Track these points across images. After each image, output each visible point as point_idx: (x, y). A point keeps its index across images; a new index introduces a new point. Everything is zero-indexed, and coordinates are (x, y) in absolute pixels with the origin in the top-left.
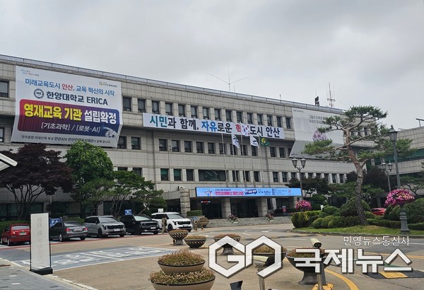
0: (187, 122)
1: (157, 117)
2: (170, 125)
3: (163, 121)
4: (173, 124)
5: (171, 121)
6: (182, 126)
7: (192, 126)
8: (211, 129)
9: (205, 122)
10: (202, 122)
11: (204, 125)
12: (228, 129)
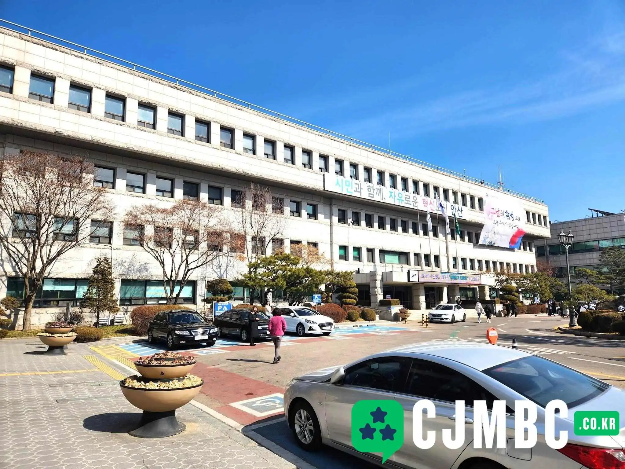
1: (342, 180)
2: (356, 191)
3: (349, 186)
4: (359, 190)
5: (357, 186)
6: (369, 194)
7: (379, 195)
8: (398, 201)
9: (392, 192)
10: (390, 192)
11: (391, 195)
12: (414, 203)
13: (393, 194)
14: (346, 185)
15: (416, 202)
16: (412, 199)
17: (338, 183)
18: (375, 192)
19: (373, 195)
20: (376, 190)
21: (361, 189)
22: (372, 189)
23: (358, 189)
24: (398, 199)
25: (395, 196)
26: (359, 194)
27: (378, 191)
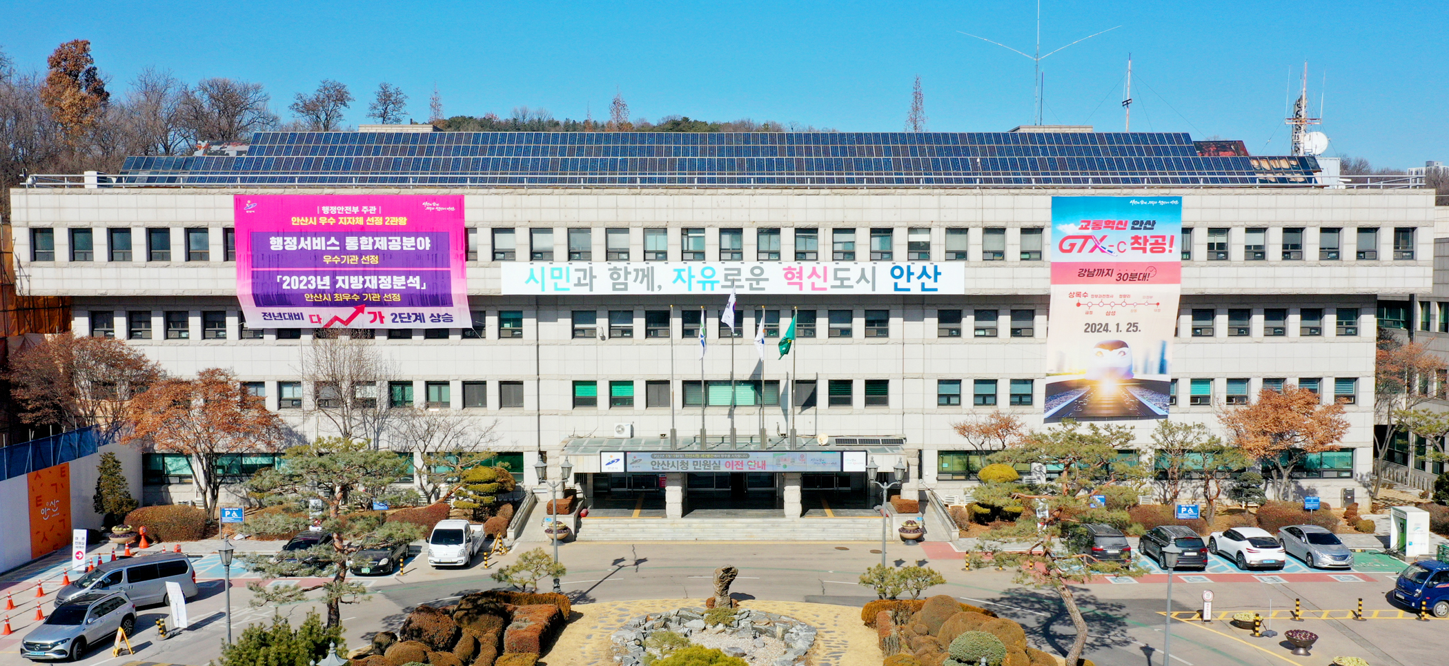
0: (627, 273)
1: (543, 269)
2: (579, 284)
3: (560, 277)
4: (587, 281)
5: (581, 274)
6: (614, 285)
7: (641, 282)
8: (701, 285)
9: (684, 270)
10: (675, 270)
11: (679, 277)
12: (754, 283)
13: (685, 275)
14: (553, 277)
15: (758, 281)
16: (746, 273)
17: (532, 277)
18: (631, 277)
19: (626, 284)
20: (634, 274)
21: (592, 277)
22: (622, 273)
23: (585, 278)
24: (699, 282)
25: (691, 277)
26: (588, 287)
27: (640, 273)
